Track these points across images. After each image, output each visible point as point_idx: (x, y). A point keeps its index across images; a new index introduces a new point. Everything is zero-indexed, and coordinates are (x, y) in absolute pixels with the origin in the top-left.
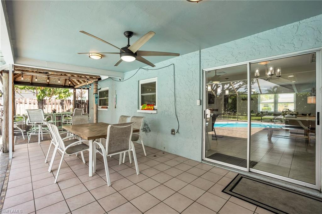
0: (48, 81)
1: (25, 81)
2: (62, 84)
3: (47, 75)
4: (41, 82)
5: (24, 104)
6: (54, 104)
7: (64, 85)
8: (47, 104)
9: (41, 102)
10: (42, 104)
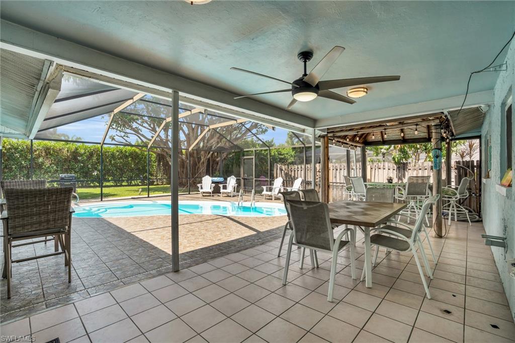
0: (402, 135)
1: (377, 140)
2: (425, 137)
3: (384, 128)
4: (395, 138)
5: (382, 169)
6: (420, 169)
7: (427, 137)
8: (410, 169)
9: (402, 167)
10: (404, 169)
